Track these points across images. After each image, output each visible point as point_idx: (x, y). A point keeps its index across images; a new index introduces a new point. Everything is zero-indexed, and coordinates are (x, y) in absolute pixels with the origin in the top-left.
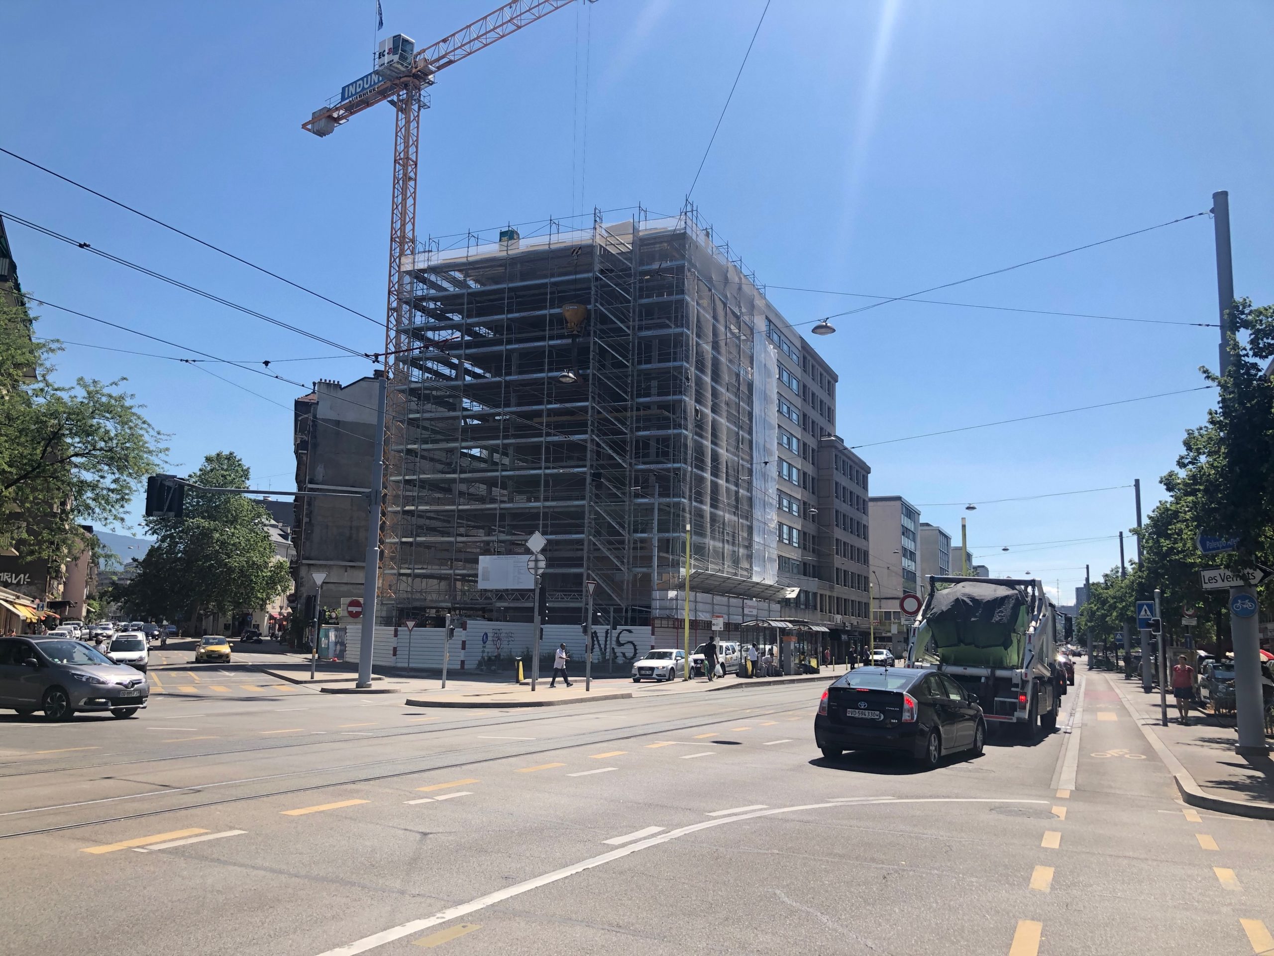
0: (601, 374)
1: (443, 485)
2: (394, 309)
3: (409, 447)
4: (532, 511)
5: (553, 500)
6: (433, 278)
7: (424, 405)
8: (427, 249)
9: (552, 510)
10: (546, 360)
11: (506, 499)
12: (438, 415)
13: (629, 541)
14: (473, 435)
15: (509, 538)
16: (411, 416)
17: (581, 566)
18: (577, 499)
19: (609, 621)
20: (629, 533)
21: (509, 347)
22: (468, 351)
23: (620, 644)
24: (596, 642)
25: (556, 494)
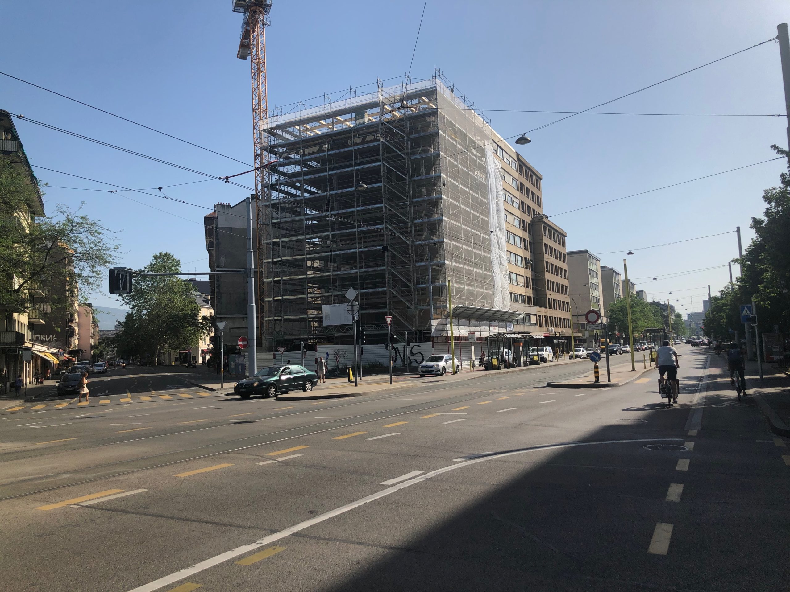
0: (389, 185)
1: (297, 263)
2: (258, 155)
3: (274, 240)
4: (353, 275)
5: (365, 268)
6: (280, 133)
7: (281, 213)
8: (275, 115)
9: (365, 274)
10: (354, 179)
11: (336, 269)
12: (290, 219)
13: (414, 290)
14: (312, 230)
15: (340, 293)
16: (274, 221)
17: (386, 307)
18: (380, 266)
19: (405, 340)
20: (414, 285)
21: (330, 173)
22: (305, 177)
23: (413, 354)
24: (398, 354)
25: (367, 263)
